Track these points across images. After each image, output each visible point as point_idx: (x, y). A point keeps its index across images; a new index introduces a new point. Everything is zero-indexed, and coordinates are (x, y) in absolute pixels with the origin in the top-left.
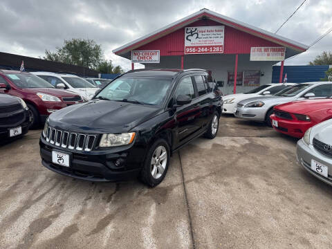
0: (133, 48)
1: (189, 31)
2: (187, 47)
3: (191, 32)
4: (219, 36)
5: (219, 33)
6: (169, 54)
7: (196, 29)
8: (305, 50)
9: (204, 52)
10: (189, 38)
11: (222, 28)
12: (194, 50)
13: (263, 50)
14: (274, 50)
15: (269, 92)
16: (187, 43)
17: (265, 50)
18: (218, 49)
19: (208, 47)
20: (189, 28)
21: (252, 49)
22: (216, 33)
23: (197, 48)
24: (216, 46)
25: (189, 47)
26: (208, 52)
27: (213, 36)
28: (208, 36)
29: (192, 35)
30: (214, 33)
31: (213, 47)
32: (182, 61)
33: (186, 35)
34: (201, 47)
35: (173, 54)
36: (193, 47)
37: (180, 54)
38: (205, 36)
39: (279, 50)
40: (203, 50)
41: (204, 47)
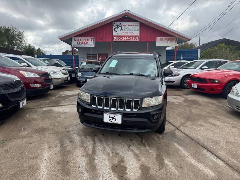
0: (74, 36)
1: (115, 25)
2: (114, 36)
3: (117, 26)
4: (136, 29)
5: (136, 27)
6: (102, 41)
7: (120, 24)
8: (190, 40)
9: (127, 40)
10: (116, 30)
11: (138, 24)
12: (120, 38)
13: (164, 39)
14: (171, 40)
15: (173, 67)
16: (114, 33)
17: (165, 39)
18: (136, 38)
19: (129, 37)
20: (115, 23)
21: (157, 38)
22: (134, 27)
23: (121, 37)
24: (135, 36)
25: (116, 36)
26: (129, 40)
27: (132, 29)
28: (129, 29)
29: (118, 28)
30: (133, 27)
31: (132, 36)
32: (111, 46)
33: (114, 28)
34: (125, 36)
35: (104, 41)
36: (118, 36)
37: (110, 41)
38: (127, 29)
39: (174, 40)
40: (126, 38)
41: (127, 36)
